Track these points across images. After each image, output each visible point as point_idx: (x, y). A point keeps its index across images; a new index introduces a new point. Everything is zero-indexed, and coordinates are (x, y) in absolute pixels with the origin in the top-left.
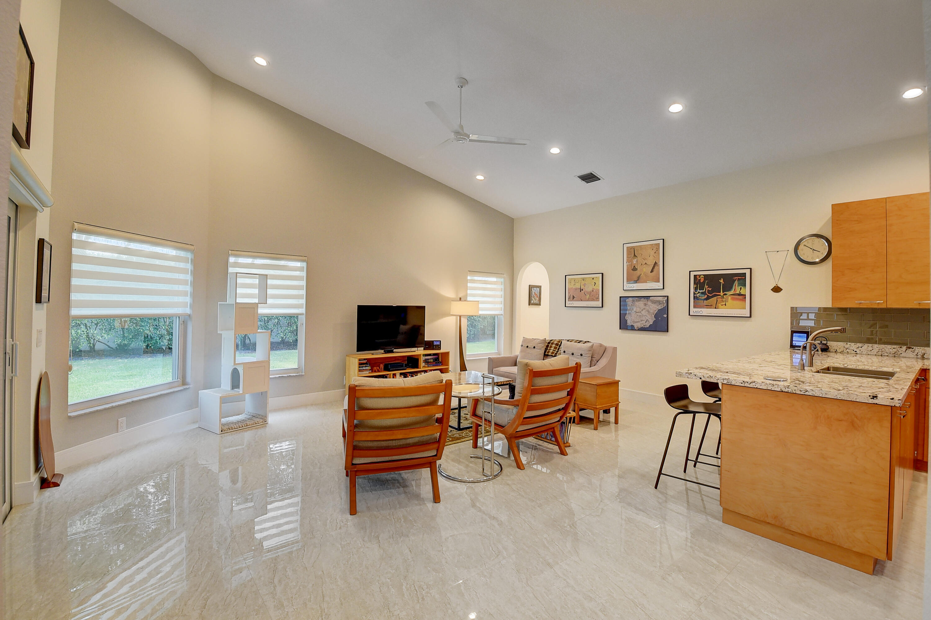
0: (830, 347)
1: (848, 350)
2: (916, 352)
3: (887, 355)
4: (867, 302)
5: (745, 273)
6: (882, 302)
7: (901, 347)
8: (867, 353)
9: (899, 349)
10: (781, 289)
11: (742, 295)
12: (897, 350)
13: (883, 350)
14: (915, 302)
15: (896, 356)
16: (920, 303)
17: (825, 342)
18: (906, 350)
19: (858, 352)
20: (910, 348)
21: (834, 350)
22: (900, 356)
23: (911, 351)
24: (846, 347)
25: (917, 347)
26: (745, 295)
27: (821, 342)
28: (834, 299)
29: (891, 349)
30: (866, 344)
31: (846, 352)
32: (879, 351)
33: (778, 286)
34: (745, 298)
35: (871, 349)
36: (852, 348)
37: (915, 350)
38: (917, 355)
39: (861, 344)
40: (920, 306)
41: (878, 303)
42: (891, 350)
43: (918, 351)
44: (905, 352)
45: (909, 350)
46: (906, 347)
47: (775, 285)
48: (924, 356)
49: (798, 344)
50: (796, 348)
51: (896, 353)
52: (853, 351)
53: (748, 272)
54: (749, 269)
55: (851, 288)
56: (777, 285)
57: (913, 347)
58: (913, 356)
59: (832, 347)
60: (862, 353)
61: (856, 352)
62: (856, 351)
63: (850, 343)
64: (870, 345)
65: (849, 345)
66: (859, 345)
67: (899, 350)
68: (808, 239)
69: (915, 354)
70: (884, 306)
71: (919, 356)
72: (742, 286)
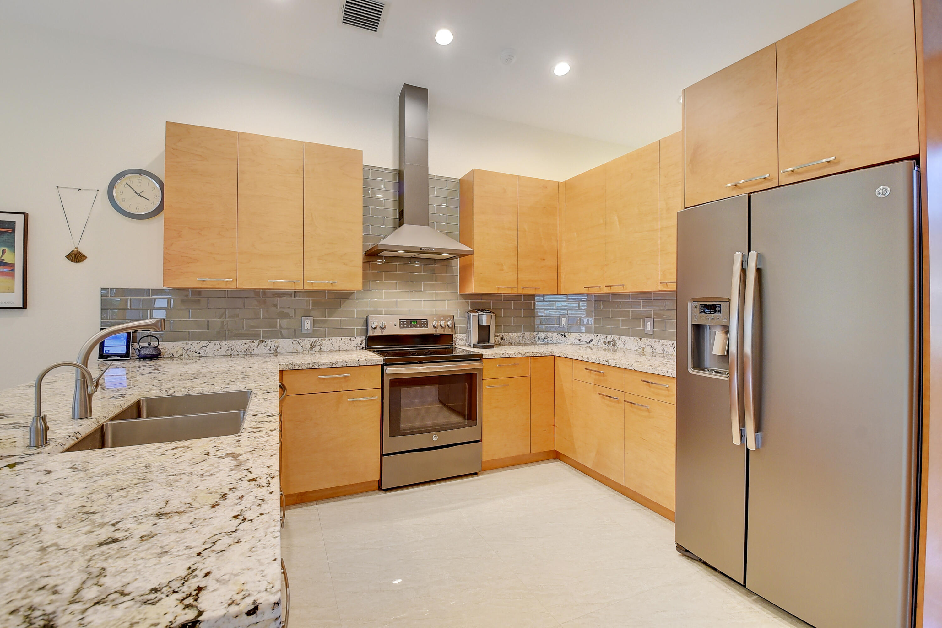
0: (162, 351)
1: (189, 353)
2: (269, 345)
3: (238, 353)
4: (212, 280)
5: (14, 222)
6: (232, 279)
7: (253, 342)
8: (213, 354)
9: (251, 344)
10: (84, 256)
11: (6, 264)
12: (249, 346)
13: (232, 347)
14: (269, 281)
15: (248, 353)
16: (274, 282)
17: (155, 344)
18: (259, 344)
19: (202, 354)
20: (262, 341)
21: (169, 354)
22: (252, 353)
23: (264, 346)
24: (186, 349)
25: (270, 339)
26: (14, 264)
27: (149, 345)
28: (166, 274)
29: (241, 345)
30: (212, 341)
31: (186, 355)
32: (228, 350)
33: (80, 250)
34: (13, 270)
35: (217, 347)
36: (194, 349)
37: (268, 343)
38: (270, 350)
39: (206, 342)
40: (274, 286)
41: (227, 281)
42: (242, 347)
43: (271, 345)
44: (258, 347)
45: (262, 344)
46: (258, 340)
47: (73, 249)
48: (277, 350)
49: (112, 351)
50: (109, 359)
51: (248, 350)
52: (196, 352)
53: (19, 220)
54: (23, 215)
55: (190, 258)
56: (76, 248)
57: (266, 340)
58: (266, 352)
59: (166, 350)
60: (208, 355)
61: (199, 355)
62: (199, 353)
63: (191, 342)
64: (217, 342)
65: (190, 345)
66: (203, 343)
67: (251, 346)
68: (131, 177)
69: (267, 349)
70: (233, 286)
71: (272, 351)
72: (7, 247)
